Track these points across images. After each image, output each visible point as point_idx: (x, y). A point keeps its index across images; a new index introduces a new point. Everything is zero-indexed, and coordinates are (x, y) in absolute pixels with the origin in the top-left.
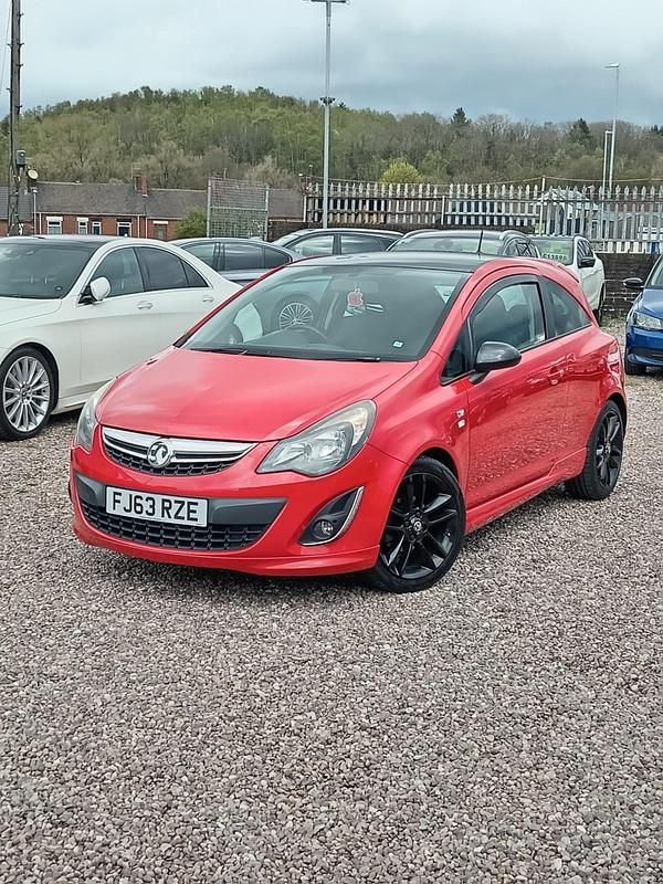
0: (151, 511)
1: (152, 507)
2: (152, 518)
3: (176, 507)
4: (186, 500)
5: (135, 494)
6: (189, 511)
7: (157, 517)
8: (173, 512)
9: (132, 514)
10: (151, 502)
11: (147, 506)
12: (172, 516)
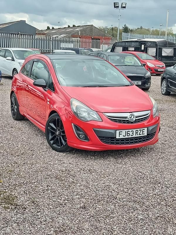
0: (132, 134)
1: (133, 133)
2: (132, 137)
3: (139, 131)
4: (142, 129)
5: (127, 131)
6: (143, 132)
7: (134, 136)
8: (138, 133)
9: (127, 137)
10: (132, 132)
11: (131, 133)
12: (138, 134)
